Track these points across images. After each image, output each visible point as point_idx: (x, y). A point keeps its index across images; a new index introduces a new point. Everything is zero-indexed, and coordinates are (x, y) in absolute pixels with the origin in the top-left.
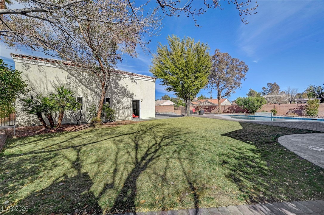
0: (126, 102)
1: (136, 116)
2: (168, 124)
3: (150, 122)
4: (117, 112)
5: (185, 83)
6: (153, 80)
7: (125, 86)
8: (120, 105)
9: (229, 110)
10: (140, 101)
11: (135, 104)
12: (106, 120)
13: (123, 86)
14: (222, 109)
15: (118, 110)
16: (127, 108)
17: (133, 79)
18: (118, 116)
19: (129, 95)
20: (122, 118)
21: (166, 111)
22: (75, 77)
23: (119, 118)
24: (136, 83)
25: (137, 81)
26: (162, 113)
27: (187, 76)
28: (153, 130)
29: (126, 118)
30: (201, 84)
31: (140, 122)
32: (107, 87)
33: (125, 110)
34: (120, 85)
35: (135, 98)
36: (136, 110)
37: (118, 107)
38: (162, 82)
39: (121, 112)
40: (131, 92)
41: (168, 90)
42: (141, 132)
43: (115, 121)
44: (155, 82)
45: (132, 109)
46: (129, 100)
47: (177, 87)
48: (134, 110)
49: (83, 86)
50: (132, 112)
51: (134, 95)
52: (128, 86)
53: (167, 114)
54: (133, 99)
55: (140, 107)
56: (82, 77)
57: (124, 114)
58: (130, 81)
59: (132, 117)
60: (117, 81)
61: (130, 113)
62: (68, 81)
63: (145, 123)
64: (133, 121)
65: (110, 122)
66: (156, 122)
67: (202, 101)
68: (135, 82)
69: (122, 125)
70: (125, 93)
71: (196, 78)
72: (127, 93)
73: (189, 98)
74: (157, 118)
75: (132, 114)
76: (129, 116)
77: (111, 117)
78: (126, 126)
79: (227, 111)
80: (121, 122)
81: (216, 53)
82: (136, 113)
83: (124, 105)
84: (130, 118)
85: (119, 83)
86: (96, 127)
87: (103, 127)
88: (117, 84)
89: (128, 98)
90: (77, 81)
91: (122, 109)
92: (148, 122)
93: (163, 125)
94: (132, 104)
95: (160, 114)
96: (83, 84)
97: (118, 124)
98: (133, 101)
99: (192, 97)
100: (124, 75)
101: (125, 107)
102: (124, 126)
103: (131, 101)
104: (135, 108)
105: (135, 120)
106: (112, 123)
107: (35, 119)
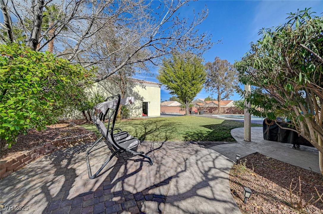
0: (138, 104)
1: (145, 115)
2: (168, 120)
3: (156, 119)
4: (131, 111)
5: (183, 89)
6: (159, 86)
7: (137, 92)
8: (133, 106)
9: (228, 111)
10: (148, 103)
11: (144, 105)
12: (123, 117)
13: (136, 91)
14: (221, 110)
15: (131, 110)
16: (138, 108)
17: (143, 85)
18: (132, 114)
19: (140, 98)
20: (134, 115)
21: (172, 111)
22: (102, 86)
23: (133, 116)
24: (146, 89)
25: (146, 87)
26: (168, 113)
27: (185, 84)
28: (156, 123)
29: (137, 116)
30: (197, 90)
31: (148, 118)
32: (125, 92)
33: (137, 110)
34: (134, 91)
35: (145, 101)
36: (145, 110)
37: (131, 108)
38: (167, 87)
39: (134, 111)
40: (141, 96)
41: (172, 94)
42: (148, 124)
43: (129, 118)
44: (160, 87)
45: (142, 109)
46: (140, 102)
47: (178, 92)
48: (143, 110)
49: (107, 92)
50: (142, 112)
51: (144, 98)
52: (139, 92)
53: (173, 114)
54: (143, 101)
55: (148, 108)
56: (107, 86)
57: (136, 113)
58: (141, 87)
59: (142, 115)
60: (131, 88)
61: (140, 112)
62: (98, 89)
63: (152, 119)
64: (143, 118)
65: (126, 118)
66: (160, 119)
67: (208, 102)
68: (144, 88)
69: (135, 121)
70: (137, 97)
71: (193, 85)
72: (138, 97)
73: (188, 101)
74: (161, 116)
75: (142, 113)
76: (140, 114)
77: (127, 115)
78: (138, 121)
79: (226, 112)
80: (135, 119)
81: (216, 60)
82: (145, 112)
83: (136, 106)
84: (140, 116)
85: (133, 89)
86: (118, 121)
87: (122, 121)
88: (131, 90)
89: (140, 101)
90: (104, 88)
91: (135, 109)
92: (154, 119)
93: (164, 120)
94: (142, 105)
95: (166, 114)
96: (107, 91)
97: (132, 120)
98: (143, 103)
99: (190, 99)
100: (137, 83)
101: (137, 108)
102: (137, 121)
103: (141, 103)
104: (144, 109)
105: (144, 118)
106: (127, 119)
107: (78, 115)
